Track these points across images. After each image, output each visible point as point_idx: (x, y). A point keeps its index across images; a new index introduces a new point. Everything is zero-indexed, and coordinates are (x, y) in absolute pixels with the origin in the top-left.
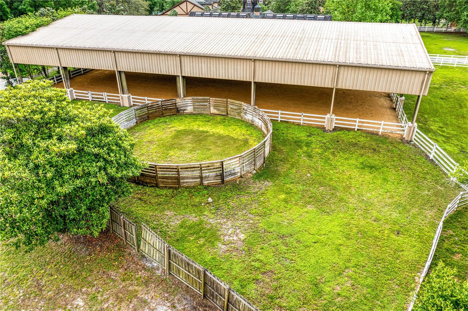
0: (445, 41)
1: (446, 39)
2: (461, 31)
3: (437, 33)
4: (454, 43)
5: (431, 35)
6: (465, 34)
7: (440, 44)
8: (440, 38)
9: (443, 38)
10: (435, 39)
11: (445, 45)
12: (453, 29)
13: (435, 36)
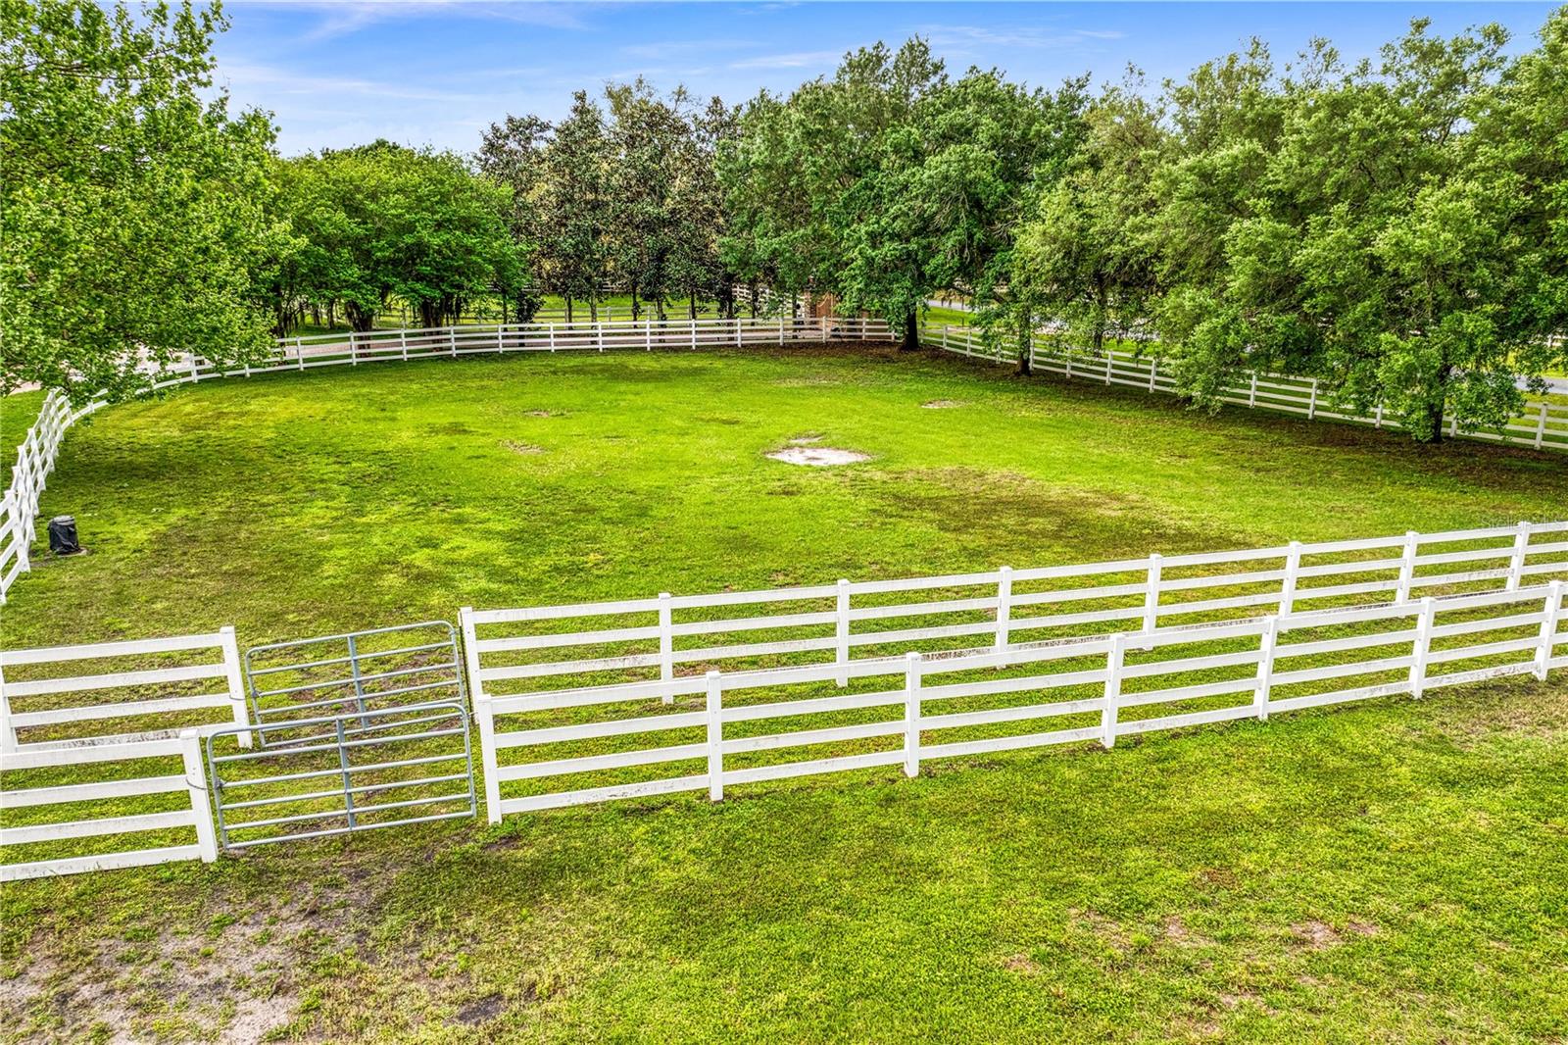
0: (790, 392)
1: (795, 383)
2: (864, 334)
3: (752, 350)
4: (844, 403)
5: (719, 364)
6: (887, 350)
7: (760, 417)
8: (765, 377)
9: (781, 377)
10: (733, 387)
11: (787, 420)
12: (826, 329)
13: (741, 365)
